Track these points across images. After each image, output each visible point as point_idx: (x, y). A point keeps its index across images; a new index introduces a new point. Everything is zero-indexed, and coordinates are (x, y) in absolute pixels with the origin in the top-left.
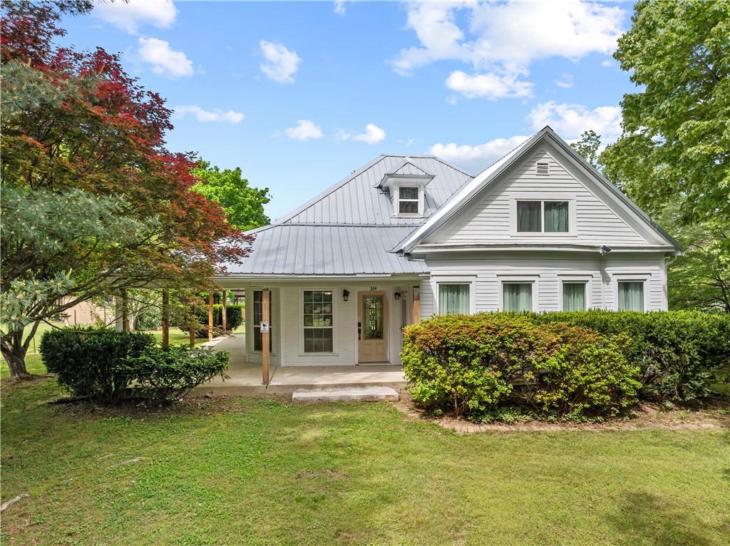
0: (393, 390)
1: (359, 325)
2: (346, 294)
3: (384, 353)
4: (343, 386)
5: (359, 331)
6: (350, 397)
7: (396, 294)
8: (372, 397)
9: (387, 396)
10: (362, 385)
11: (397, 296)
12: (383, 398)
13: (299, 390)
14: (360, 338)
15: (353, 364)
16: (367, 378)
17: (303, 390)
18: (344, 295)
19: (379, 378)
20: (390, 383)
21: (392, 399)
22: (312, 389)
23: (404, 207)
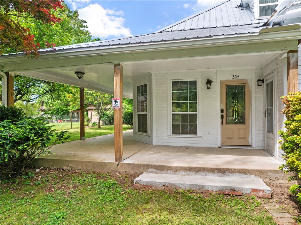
0: (261, 180)
1: (222, 111)
2: (209, 82)
3: (246, 138)
4: (198, 170)
5: (222, 117)
6: (203, 187)
7: (259, 80)
8: (233, 189)
9: (254, 190)
10: (221, 171)
11: (260, 83)
12: (248, 192)
13: (150, 170)
14: (222, 123)
15: (216, 146)
16: (229, 163)
17: (154, 170)
18: (207, 83)
19: (244, 163)
20: (256, 171)
21: (261, 194)
22: (164, 170)
23: (264, 12)
